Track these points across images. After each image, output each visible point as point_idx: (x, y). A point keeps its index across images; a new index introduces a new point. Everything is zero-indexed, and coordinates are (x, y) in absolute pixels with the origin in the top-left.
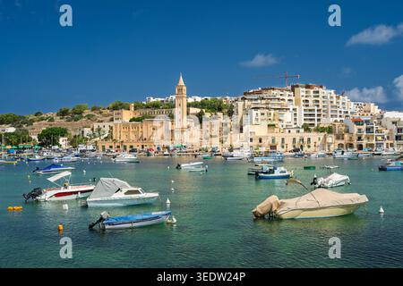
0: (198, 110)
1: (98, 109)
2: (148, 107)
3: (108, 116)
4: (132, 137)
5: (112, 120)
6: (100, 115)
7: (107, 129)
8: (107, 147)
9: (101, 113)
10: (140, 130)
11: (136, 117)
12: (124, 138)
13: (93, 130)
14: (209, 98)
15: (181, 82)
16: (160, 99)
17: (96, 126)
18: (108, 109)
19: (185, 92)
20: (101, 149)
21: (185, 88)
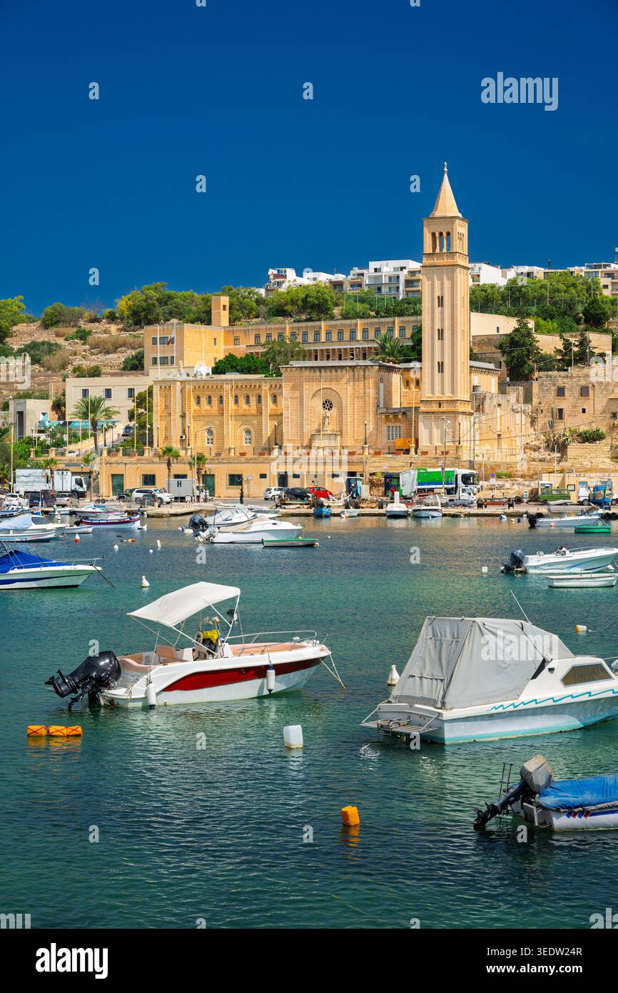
0: (507, 325)
1: (73, 320)
2: (280, 311)
3: (115, 347)
4: (235, 436)
5: (136, 365)
6: (80, 347)
7: (121, 404)
8: (133, 482)
9: (83, 336)
10: (269, 406)
11: (241, 350)
12: (200, 443)
13: (59, 406)
14: (539, 272)
15: (447, 203)
16: (324, 277)
17: (74, 390)
18: (112, 318)
19: (461, 245)
20: (105, 488)
21: (461, 228)
